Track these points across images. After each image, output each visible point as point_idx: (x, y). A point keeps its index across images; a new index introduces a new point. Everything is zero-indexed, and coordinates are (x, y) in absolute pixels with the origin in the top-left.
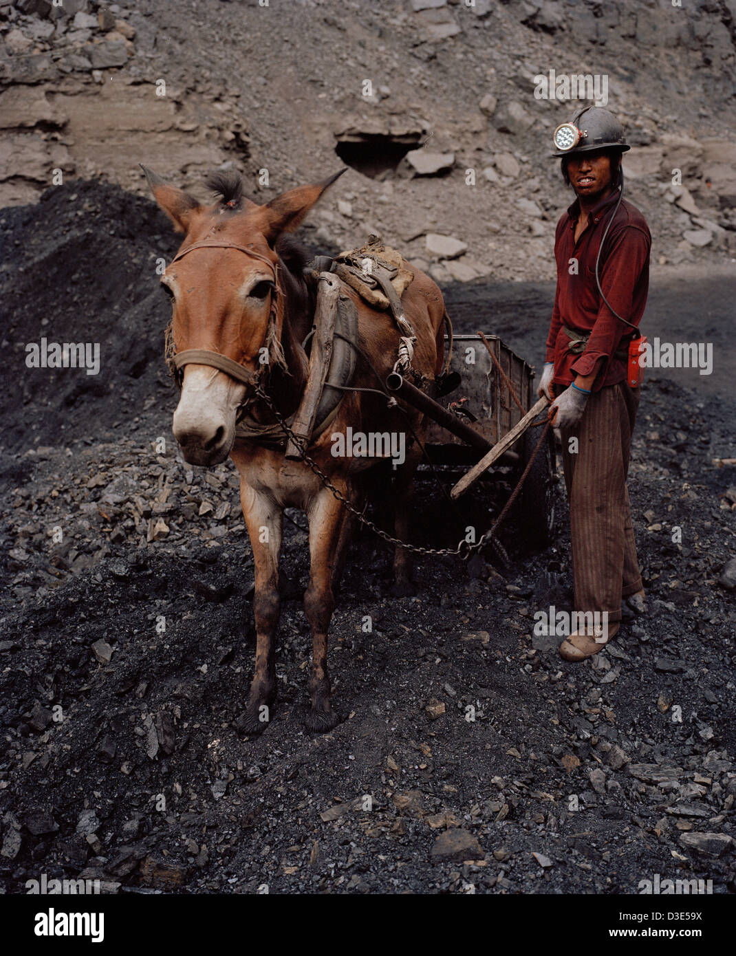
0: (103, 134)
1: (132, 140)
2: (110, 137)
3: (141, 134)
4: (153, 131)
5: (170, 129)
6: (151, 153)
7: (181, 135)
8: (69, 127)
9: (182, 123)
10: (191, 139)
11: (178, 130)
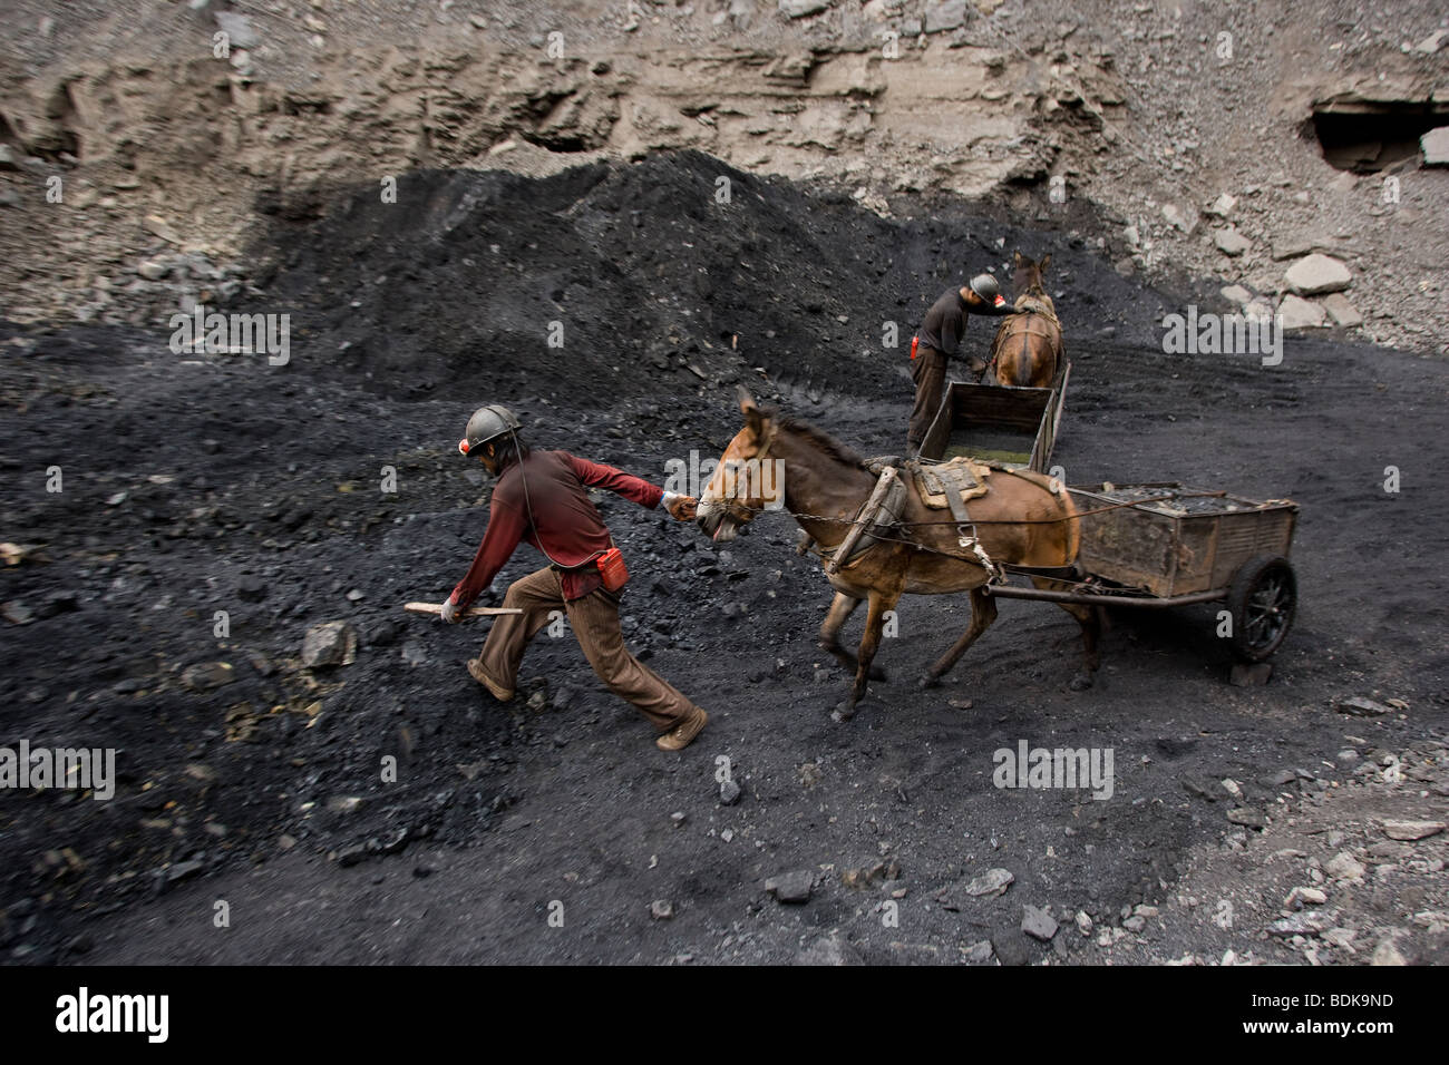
0: (913, 102)
1: (935, 110)
2: (917, 106)
3: (947, 103)
4: (957, 99)
5: (975, 97)
6: (949, 124)
7: (984, 104)
8: (886, 94)
9: (989, 90)
10: (997, 109)
11: (983, 98)
